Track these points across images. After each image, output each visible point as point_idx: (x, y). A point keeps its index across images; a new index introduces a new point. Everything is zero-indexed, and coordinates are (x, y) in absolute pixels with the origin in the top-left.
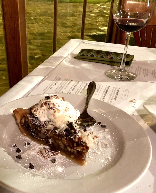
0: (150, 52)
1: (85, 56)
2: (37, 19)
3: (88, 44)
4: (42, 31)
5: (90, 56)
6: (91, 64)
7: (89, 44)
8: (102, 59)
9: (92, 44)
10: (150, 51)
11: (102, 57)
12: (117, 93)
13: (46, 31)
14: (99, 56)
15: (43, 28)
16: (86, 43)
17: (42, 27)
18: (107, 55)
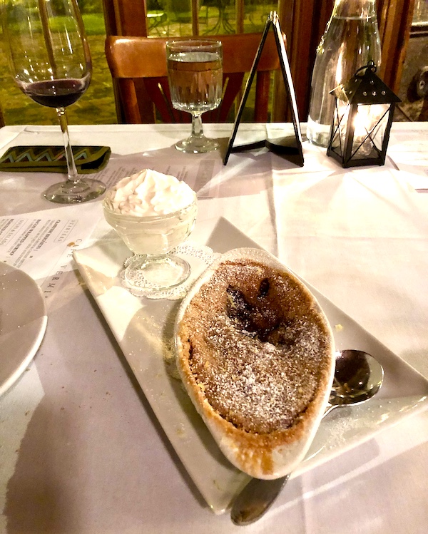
0: (158, 134)
1: (12, 161)
2: (6, 78)
3: (36, 134)
4: (17, 104)
5: (21, 161)
6: (22, 178)
7: (38, 133)
8: (45, 163)
9: (44, 132)
10: (159, 132)
11: (45, 159)
12: (50, 232)
13: (27, 104)
14: (39, 159)
15: (18, 99)
16: (33, 132)
17: (16, 97)
18: (55, 155)
